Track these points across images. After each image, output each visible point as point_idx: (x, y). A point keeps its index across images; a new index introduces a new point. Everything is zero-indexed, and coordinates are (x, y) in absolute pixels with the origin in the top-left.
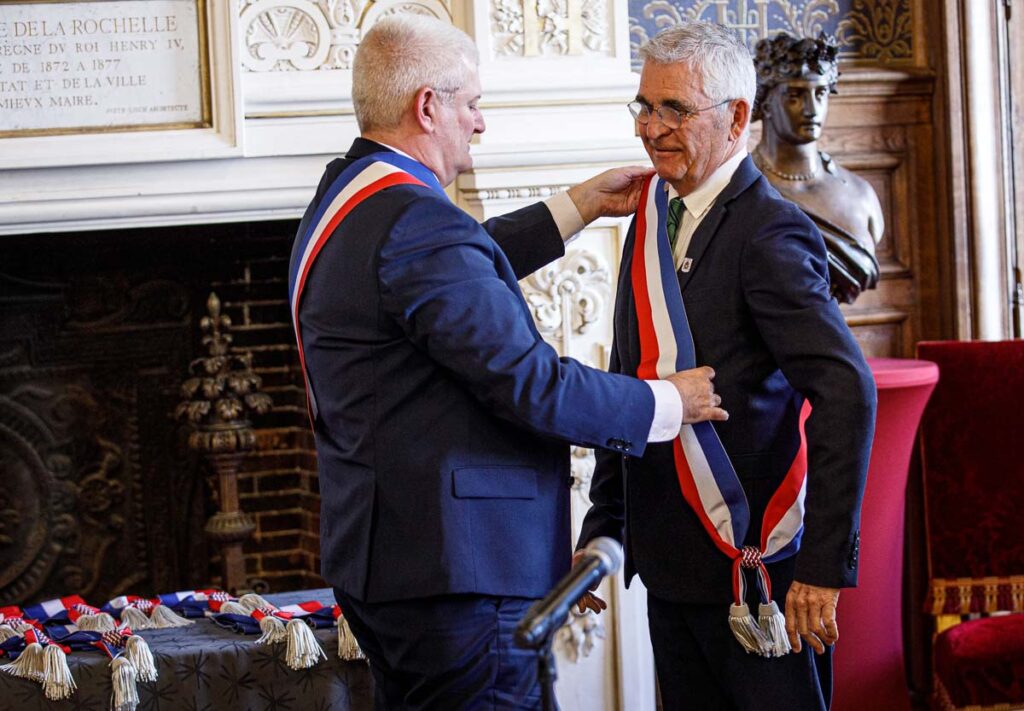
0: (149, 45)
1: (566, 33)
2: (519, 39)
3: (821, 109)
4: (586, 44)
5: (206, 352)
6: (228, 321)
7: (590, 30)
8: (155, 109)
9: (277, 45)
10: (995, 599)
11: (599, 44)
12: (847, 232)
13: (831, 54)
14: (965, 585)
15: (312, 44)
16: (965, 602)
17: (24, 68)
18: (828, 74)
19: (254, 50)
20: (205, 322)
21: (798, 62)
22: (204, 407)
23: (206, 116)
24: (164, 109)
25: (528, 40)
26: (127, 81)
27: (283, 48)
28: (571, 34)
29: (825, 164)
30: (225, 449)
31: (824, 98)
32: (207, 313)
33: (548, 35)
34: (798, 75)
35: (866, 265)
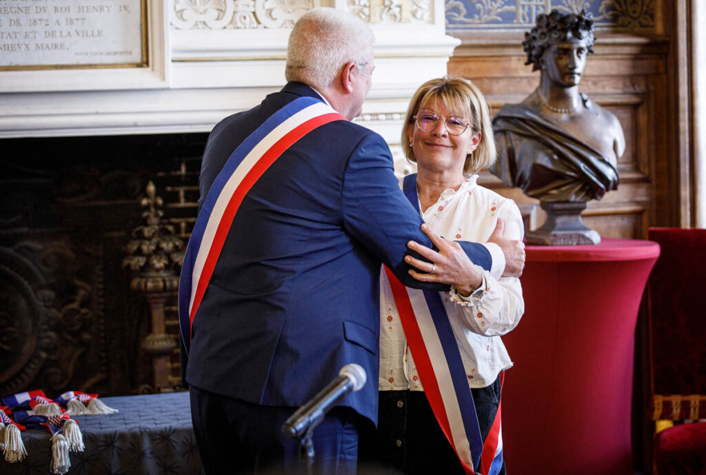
0: (105, 9)
1: (400, 6)
2: (366, 10)
3: (581, 64)
4: (414, 14)
5: (145, 222)
6: (160, 202)
7: (417, 6)
8: (108, 54)
9: (196, 11)
10: (697, 410)
11: (423, 15)
12: (597, 150)
13: (588, 25)
14: (676, 400)
15: (221, 11)
16: (676, 412)
17: (17, 22)
18: (586, 39)
19: (180, 13)
20: (144, 202)
21: (565, 31)
22: (141, 261)
23: (145, 59)
24: (115, 53)
25: (372, 12)
26: (90, 33)
27: (201, 13)
28: (403, 8)
29: (584, 102)
30: (156, 290)
31: (583, 56)
32: (146, 195)
33: (387, 9)
34: (565, 40)
35: (610, 174)
